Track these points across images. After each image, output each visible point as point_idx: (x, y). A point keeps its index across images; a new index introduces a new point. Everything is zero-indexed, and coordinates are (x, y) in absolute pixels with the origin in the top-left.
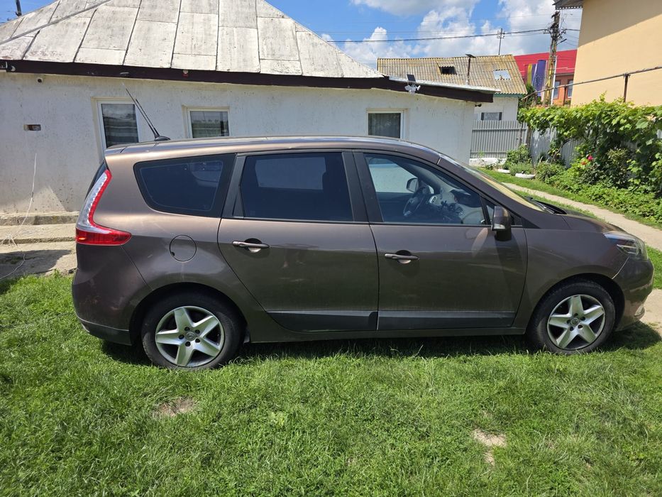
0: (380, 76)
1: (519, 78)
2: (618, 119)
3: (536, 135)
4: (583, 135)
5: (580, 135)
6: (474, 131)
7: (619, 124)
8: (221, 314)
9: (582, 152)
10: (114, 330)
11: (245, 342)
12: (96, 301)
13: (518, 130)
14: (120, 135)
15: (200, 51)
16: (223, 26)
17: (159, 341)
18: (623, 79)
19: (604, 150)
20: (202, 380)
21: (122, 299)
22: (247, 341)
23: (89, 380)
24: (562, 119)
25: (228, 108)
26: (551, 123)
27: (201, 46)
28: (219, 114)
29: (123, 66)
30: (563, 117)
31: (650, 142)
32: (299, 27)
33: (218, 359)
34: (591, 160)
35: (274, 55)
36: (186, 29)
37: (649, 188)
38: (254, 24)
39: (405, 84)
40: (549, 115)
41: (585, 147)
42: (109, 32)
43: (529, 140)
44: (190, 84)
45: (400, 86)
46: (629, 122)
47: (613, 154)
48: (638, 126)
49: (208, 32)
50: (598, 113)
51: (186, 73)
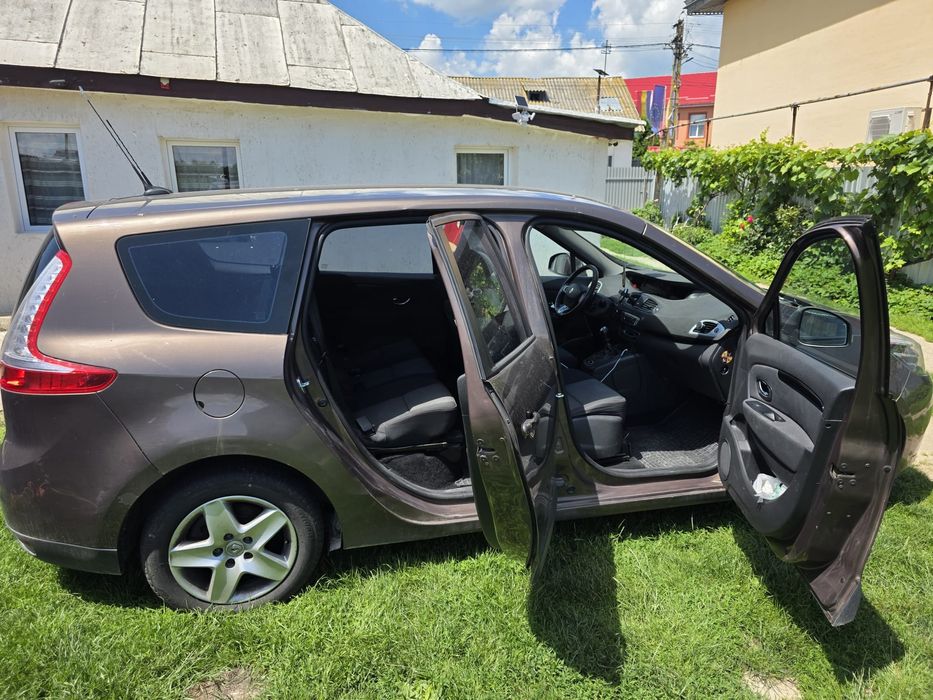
0: (476, 96)
1: (633, 109)
2: (788, 165)
3: (668, 187)
4: (736, 188)
5: (732, 187)
6: (607, 181)
7: (790, 173)
8: (292, 507)
9: (737, 212)
10: (85, 551)
11: (332, 549)
12: (42, 491)
13: (642, 181)
14: (50, 184)
15: (187, 48)
16: (222, 11)
17: (176, 563)
18: (790, 111)
19: (770, 209)
20: (263, 628)
21: (102, 495)
22: (336, 546)
23: (43, 651)
24: (707, 166)
25: (237, 141)
26: (689, 172)
27: (188, 40)
28: (220, 153)
29: (54, 69)
30: (709, 163)
31: (833, 198)
32: (346, 18)
33: (286, 585)
34: (750, 222)
35: (309, 59)
36: (160, 13)
37: (831, 261)
38: (273, 10)
39: (513, 110)
40: (688, 160)
41: (740, 204)
42: (27, 12)
43: (658, 193)
44: (172, 101)
45: (504, 114)
46: (804, 169)
47: (783, 214)
48: (818, 175)
49: (198, 20)
50: (761, 157)
51: (165, 83)
